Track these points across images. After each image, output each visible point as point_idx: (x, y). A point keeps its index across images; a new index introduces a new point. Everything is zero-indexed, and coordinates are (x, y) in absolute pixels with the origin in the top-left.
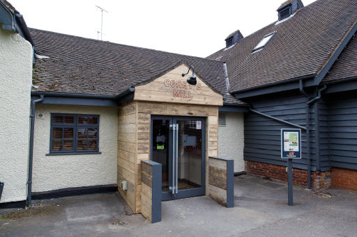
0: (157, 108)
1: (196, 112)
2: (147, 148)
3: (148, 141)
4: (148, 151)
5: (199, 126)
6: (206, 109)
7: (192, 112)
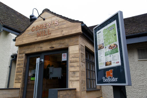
0: (29, 48)
1: (57, 45)
2: (20, 79)
3: (22, 73)
4: (21, 81)
5: (64, 59)
6: (67, 41)
7: (54, 46)
